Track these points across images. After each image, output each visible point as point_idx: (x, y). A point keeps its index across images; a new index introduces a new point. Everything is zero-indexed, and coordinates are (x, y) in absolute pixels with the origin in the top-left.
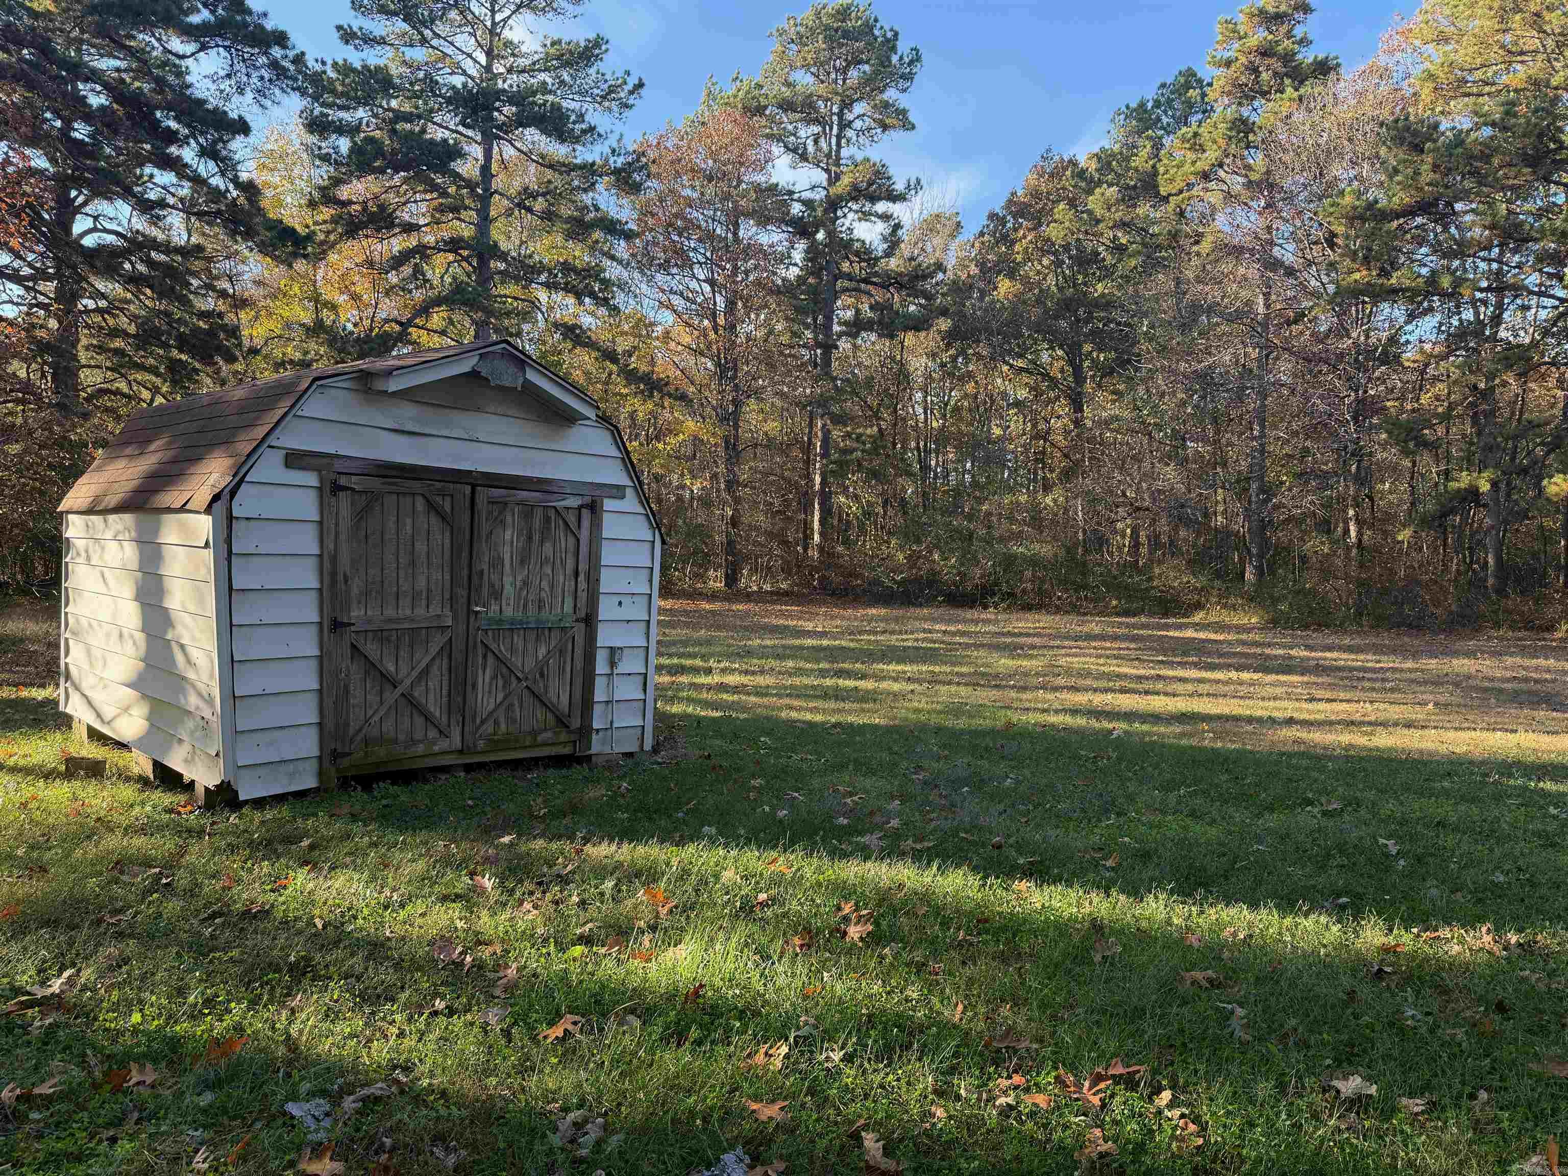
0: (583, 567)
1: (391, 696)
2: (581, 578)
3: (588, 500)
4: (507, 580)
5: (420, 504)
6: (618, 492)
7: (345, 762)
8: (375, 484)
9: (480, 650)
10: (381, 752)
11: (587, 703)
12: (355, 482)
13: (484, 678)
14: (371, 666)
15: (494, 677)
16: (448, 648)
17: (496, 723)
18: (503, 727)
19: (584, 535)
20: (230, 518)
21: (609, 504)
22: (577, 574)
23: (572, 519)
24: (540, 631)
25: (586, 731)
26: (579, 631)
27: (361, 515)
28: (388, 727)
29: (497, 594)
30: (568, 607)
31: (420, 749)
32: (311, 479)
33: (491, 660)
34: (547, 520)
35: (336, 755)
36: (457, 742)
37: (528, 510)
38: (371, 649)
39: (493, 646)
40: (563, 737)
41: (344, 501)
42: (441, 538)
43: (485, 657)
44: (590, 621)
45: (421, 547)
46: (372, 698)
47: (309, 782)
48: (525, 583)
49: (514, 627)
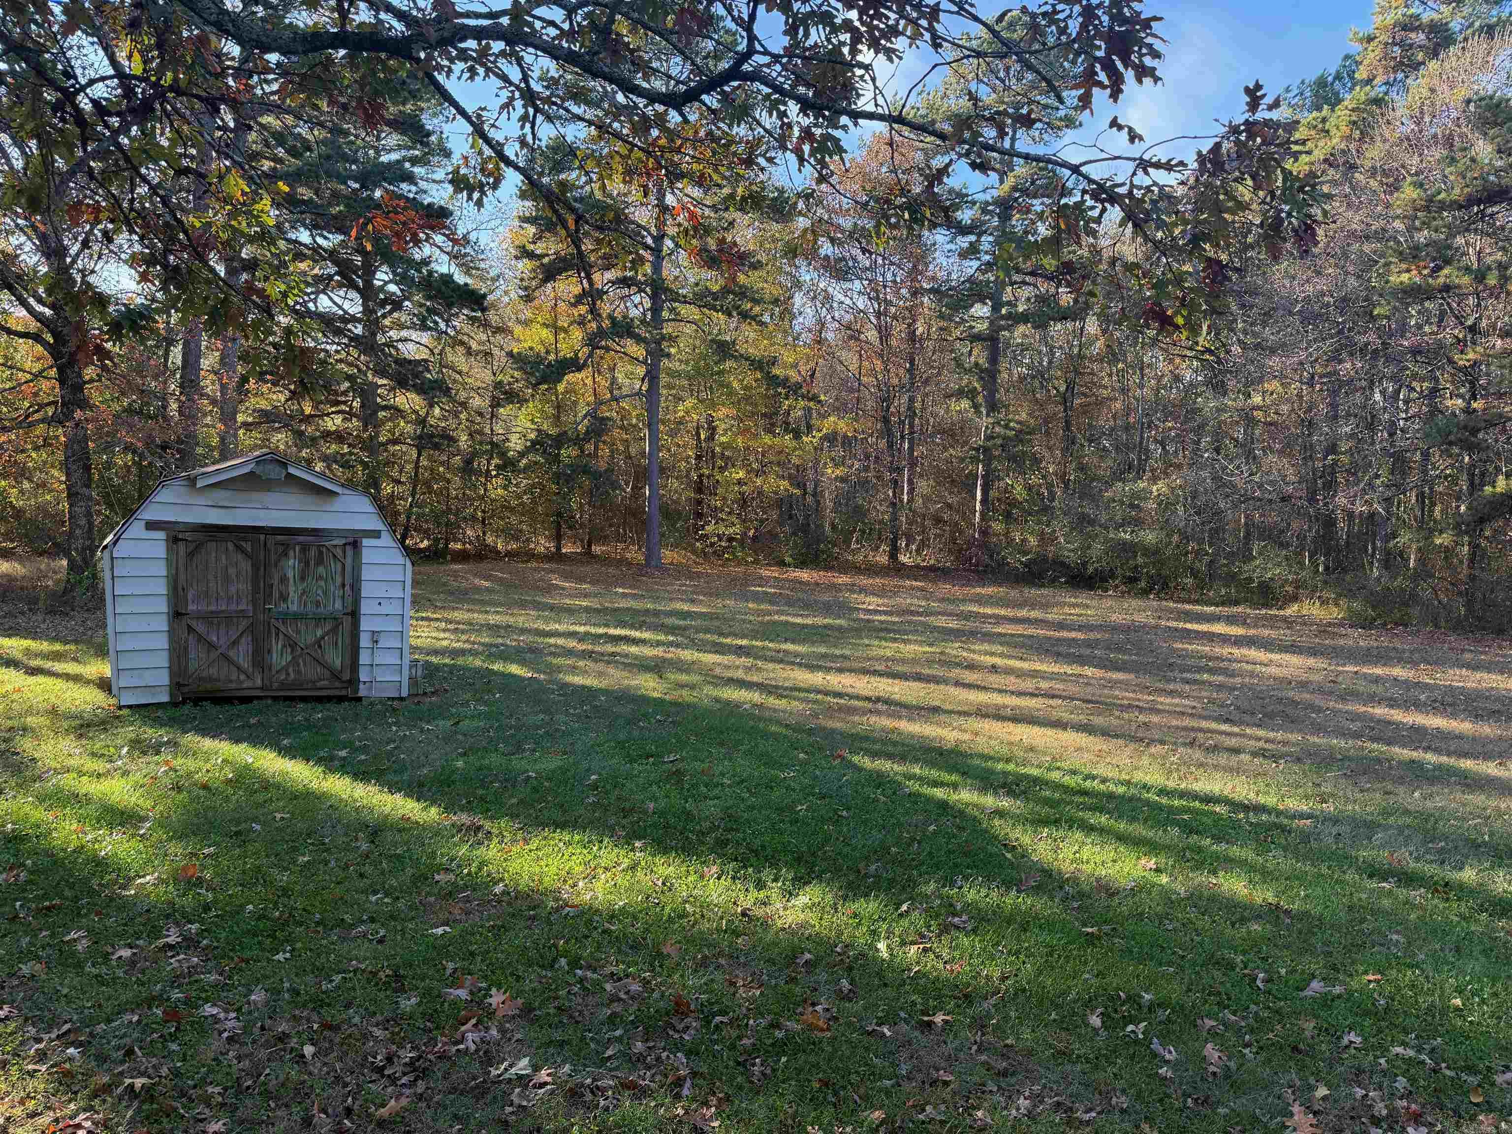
0: (348, 581)
1: (214, 655)
2: (347, 588)
3: (351, 540)
4: (292, 589)
5: (231, 546)
6: (376, 534)
7: (186, 689)
8: (200, 536)
9: (273, 630)
10: (209, 686)
11: (355, 665)
12: (188, 536)
13: (277, 646)
14: (200, 638)
15: (284, 646)
16: (251, 628)
17: (288, 674)
18: (292, 676)
19: (349, 561)
20: (112, 558)
21: (366, 542)
22: (343, 585)
23: (339, 552)
24: (319, 620)
25: (354, 682)
26: (347, 621)
27: (191, 555)
28: (213, 671)
29: (284, 598)
30: (338, 605)
31: (233, 686)
32: (161, 535)
33: (281, 636)
34: (321, 553)
35: (179, 685)
36: (259, 682)
37: (305, 548)
38: (201, 628)
39: (282, 628)
40: (337, 684)
41: (182, 546)
42: (246, 566)
43: (277, 635)
44: (354, 615)
45: (232, 571)
46: (203, 655)
47: (165, 698)
48: (304, 593)
49: (297, 617)
